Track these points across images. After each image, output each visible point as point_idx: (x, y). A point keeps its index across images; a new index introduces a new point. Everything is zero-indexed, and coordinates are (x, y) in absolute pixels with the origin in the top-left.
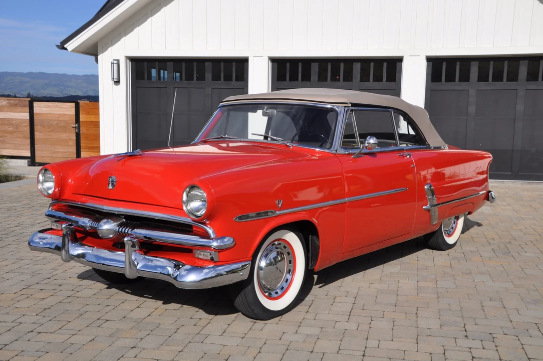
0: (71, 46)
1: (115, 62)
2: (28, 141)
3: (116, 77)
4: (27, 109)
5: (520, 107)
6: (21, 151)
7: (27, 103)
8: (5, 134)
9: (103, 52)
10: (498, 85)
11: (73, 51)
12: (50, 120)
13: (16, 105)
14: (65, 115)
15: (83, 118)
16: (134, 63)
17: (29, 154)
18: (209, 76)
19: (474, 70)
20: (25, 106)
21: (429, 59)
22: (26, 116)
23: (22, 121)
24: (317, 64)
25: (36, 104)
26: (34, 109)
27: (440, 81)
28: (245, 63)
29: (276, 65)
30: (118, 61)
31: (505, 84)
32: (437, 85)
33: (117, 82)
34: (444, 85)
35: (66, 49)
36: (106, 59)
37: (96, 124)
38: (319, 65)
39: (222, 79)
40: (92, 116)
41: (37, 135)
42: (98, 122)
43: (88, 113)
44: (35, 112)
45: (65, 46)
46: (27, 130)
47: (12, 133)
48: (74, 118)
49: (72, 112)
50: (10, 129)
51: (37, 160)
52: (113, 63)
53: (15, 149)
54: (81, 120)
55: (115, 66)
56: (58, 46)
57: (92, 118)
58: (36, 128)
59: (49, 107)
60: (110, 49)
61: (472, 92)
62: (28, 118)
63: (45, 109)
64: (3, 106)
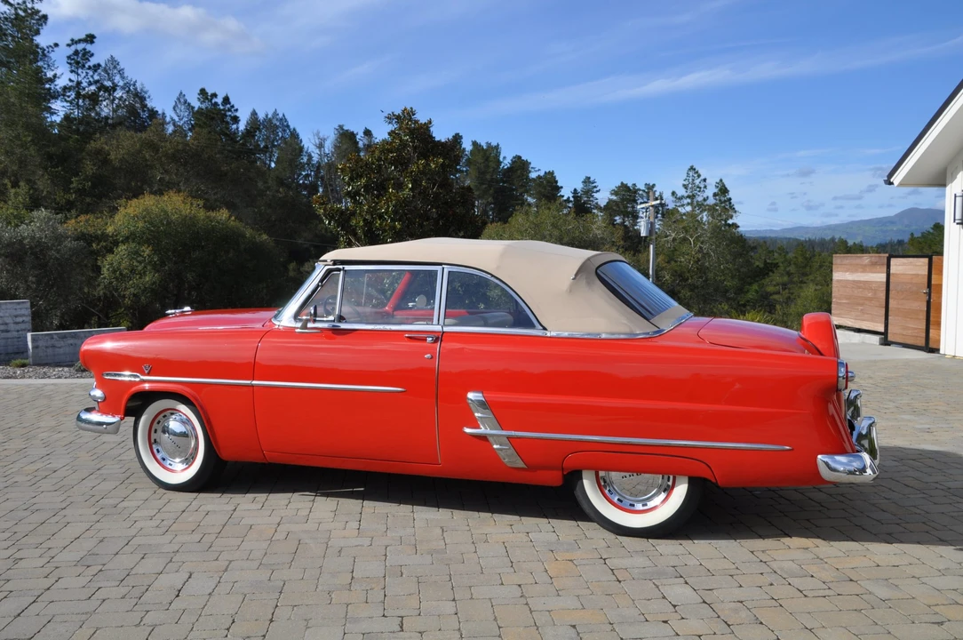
0: (899, 177)
2: (883, 311)
4: (885, 269)
6: (875, 324)
7: (886, 260)
8: (866, 302)
9: (952, 181)
11: (901, 184)
12: (904, 283)
13: (876, 264)
14: (918, 275)
15: (934, 279)
17: (882, 329)
20: (883, 265)
22: (882, 277)
23: (880, 284)
25: (893, 261)
26: (891, 268)
35: (892, 183)
41: (891, 302)
43: (936, 273)
44: (891, 272)
45: (891, 179)
46: (883, 295)
47: (870, 299)
48: (925, 280)
49: (925, 271)
50: (870, 295)
51: (890, 338)
52: (955, 196)
53: (872, 321)
54: (933, 283)
56: (885, 182)
58: (891, 294)
59: (904, 264)
62: (885, 280)
63: (900, 268)
64: (865, 265)
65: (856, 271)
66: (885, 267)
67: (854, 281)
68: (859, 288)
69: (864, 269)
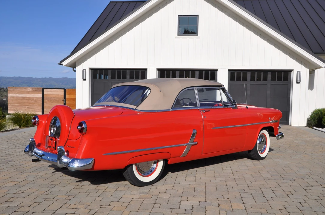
0: (64, 63)
1: (84, 70)
2: (41, 108)
3: (84, 77)
5: (269, 92)
6: (37, 112)
7: (41, 90)
8: (30, 104)
9: (78, 66)
10: (259, 82)
11: (65, 65)
12: (52, 98)
13: (36, 91)
14: (59, 95)
15: (67, 96)
16: (93, 71)
17: (41, 114)
18: (128, 77)
19: (249, 75)
20: (40, 91)
21: (229, 70)
22: (40, 96)
23: (38, 98)
24: (179, 71)
25: (45, 90)
26: (44, 92)
27: (234, 80)
28: (146, 71)
29: (160, 72)
30: (86, 70)
31: (262, 82)
32: (233, 82)
33: (85, 80)
34: (236, 82)
35: (62, 65)
36: (79, 69)
37: (74, 99)
38: (180, 72)
39: (134, 78)
40: (72, 95)
41: (45, 104)
42: (75, 98)
43: (70, 94)
44: (44, 94)
45: (62, 63)
46: (40, 102)
47: (33, 104)
48: (63, 96)
49: (63, 94)
50: (33, 102)
52: (83, 71)
53: (34, 111)
54: (67, 97)
55: (84, 72)
56: (58, 63)
57: (72, 97)
58: (45, 101)
59: (51, 91)
60: (82, 64)
61: (249, 85)
62: (41, 97)
63: (50, 92)
64: (29, 91)
65: (24, 93)
66: (41, 92)
67: (22, 97)
68: (26, 99)
69: (29, 93)
